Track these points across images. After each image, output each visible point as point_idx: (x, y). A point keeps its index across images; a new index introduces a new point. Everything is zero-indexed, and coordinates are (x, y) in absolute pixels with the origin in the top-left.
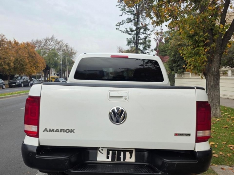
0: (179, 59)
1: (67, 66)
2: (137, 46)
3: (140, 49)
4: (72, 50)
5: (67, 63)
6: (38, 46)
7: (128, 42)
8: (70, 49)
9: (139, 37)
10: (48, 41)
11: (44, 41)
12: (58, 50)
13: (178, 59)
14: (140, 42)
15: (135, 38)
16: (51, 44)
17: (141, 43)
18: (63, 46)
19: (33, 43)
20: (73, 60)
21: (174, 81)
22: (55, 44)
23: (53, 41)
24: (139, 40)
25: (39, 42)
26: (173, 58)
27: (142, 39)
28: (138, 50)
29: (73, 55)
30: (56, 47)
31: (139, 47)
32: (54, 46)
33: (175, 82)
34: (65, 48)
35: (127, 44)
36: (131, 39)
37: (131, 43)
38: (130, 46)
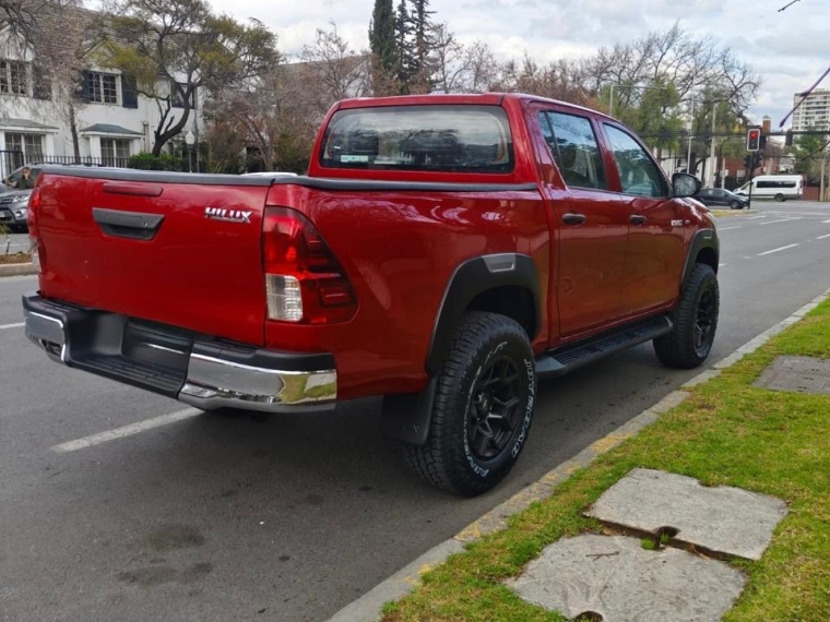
1: (713, 140)
4: (744, 73)
5: (714, 126)
6: (615, 68)
8: (736, 72)
10: (654, 47)
11: (642, 49)
12: (689, 78)
16: (665, 58)
18: (711, 60)
19: (604, 59)
22: (680, 54)
23: (674, 46)
25: (622, 56)
30: (683, 67)
32: (676, 64)
34: (719, 68)
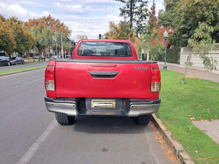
0: (192, 27)
1: (62, 44)
2: (132, 17)
3: (135, 20)
4: (67, 29)
5: (62, 41)
7: (121, 12)
8: (65, 28)
9: (134, 5)
13: (190, 27)
14: (135, 10)
15: (130, 7)
17: (136, 13)
20: (68, 38)
21: (179, 58)
24: (134, 8)
26: (182, 26)
27: (137, 8)
28: (133, 21)
29: (69, 34)
31: (134, 17)
33: (181, 58)
35: (120, 14)
36: (125, 8)
37: (125, 13)
38: (123, 16)
